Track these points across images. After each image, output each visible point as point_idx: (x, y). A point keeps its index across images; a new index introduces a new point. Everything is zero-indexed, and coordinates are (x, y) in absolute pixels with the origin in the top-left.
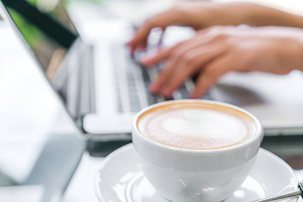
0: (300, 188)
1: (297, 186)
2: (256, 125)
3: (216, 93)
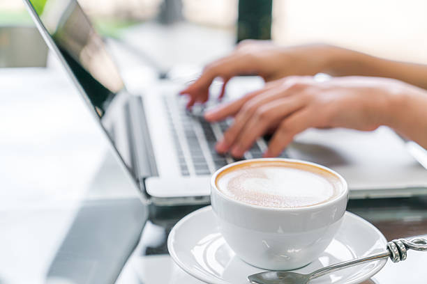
0: (390, 250)
1: (386, 248)
2: (342, 183)
3: (291, 152)
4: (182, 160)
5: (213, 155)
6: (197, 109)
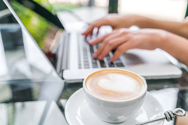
0: (165, 115)
4: (80, 61)
5: (92, 59)
6: (88, 38)
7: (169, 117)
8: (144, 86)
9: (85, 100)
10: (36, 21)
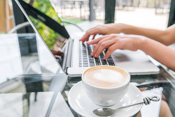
0: (144, 101)
7: (147, 102)
8: (128, 78)
9: (83, 89)
10: (47, 31)
